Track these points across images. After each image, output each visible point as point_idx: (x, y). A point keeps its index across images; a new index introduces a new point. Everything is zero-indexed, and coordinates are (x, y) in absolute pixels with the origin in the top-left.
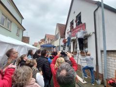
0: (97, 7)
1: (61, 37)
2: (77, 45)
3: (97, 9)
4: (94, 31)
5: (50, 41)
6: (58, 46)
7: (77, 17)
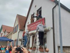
0: (55, 5)
1: (21, 30)
2: (36, 40)
3: (55, 7)
4: (52, 27)
5: (6, 34)
6: (16, 40)
7: (38, 11)
